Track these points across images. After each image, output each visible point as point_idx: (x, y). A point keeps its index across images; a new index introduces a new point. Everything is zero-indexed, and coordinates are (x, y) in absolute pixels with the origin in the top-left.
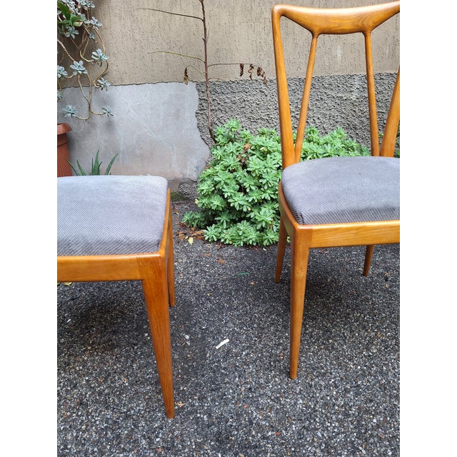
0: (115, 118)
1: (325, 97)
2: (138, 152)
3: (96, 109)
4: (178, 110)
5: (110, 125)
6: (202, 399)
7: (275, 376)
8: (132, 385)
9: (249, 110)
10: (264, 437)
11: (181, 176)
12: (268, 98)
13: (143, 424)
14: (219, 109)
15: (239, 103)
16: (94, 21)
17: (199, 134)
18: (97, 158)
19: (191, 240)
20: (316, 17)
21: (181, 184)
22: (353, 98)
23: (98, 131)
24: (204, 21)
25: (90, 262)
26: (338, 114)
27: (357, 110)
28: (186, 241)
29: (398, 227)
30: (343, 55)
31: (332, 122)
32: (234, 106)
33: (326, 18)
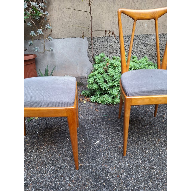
0: (55, 52)
1: (140, 43)
2: (63, 66)
3: (47, 48)
4: (80, 49)
5: (52, 55)
6: (89, 163)
7: (117, 155)
8: (62, 157)
9: (109, 49)
10: (113, 177)
11: (81, 76)
12: (117, 44)
13: (67, 171)
14: (97, 48)
15: (104, 46)
16: (46, 13)
17: (88, 58)
18: (47, 68)
19: (85, 102)
20: (135, 13)
21: (81, 79)
22: (152, 43)
23: (48, 57)
24: (91, 13)
25: (48, 110)
26: (145, 50)
27: (153, 48)
28: (83, 102)
29: (166, 98)
30: (148, 26)
31: (143, 53)
32: (103, 47)
33: (140, 14)
